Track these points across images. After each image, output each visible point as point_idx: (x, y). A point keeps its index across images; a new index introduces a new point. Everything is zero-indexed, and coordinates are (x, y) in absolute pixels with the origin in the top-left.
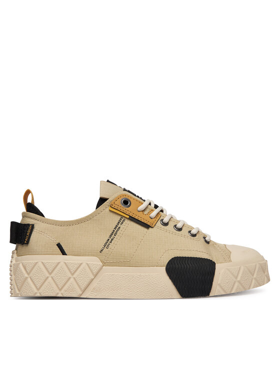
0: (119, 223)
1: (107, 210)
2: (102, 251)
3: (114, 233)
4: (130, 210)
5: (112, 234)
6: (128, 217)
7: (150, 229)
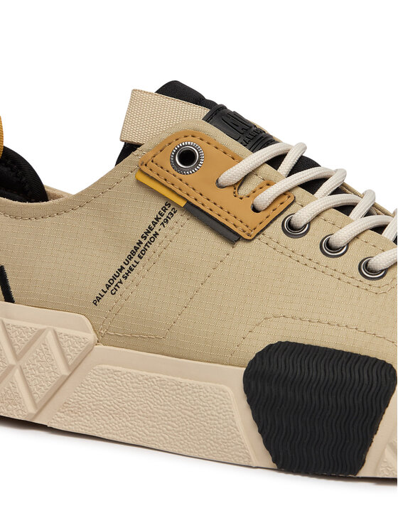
0: (157, 219)
1: (132, 179)
2: (98, 299)
3: (138, 251)
4: (194, 183)
5: (133, 253)
6: (182, 203)
7: (240, 245)
